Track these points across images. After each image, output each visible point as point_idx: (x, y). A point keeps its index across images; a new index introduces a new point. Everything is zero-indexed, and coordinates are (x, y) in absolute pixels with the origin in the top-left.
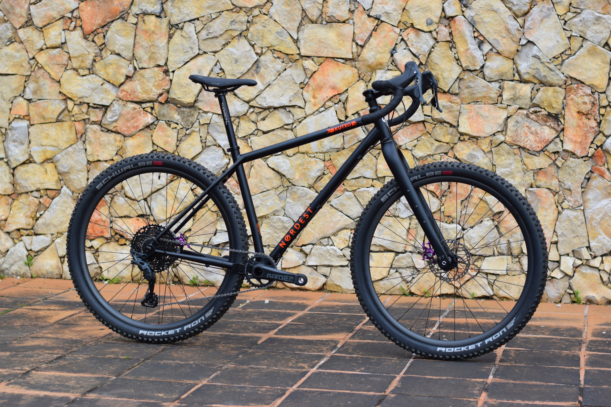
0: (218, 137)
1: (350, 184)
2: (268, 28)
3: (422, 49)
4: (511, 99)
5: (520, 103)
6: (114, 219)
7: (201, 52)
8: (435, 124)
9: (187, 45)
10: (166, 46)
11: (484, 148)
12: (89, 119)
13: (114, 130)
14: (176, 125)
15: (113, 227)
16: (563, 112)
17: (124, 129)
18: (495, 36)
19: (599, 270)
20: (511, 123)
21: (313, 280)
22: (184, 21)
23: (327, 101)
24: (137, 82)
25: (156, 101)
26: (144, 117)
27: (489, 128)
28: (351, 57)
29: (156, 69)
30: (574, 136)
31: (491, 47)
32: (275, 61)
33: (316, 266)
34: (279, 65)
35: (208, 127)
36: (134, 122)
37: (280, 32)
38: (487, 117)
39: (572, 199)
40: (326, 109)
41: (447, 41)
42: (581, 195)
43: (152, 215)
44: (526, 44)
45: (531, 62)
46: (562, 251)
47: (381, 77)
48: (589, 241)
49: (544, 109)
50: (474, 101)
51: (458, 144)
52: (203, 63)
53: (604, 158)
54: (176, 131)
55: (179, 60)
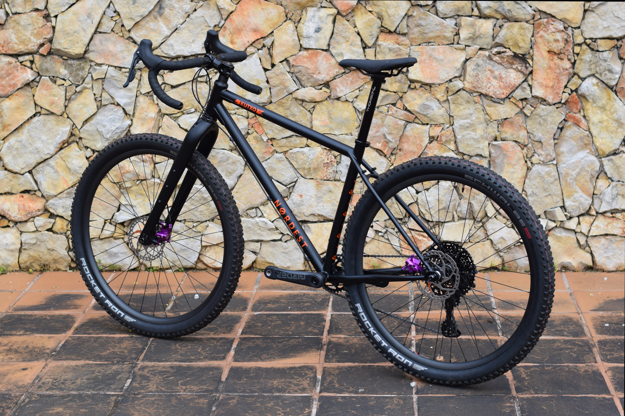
0: (116, 94)
1: (280, 145)
4: (470, 38)
5: (480, 43)
11: (438, 96)
14: (62, 82)
16: (531, 51)
19: (576, 233)
20: (470, 66)
23: (248, 47)
24: (11, 30)
25: (36, 52)
26: (22, 73)
27: (445, 74)
29: (34, 14)
30: (545, 79)
34: (188, 5)
35: (103, 82)
36: (10, 80)
38: (442, 60)
39: (543, 153)
40: (248, 56)
42: (553, 148)
43: (39, 190)
47: (314, 17)
48: (563, 200)
49: (509, 49)
50: (425, 41)
51: (407, 93)
52: (92, 5)
53: (580, 104)
54: (63, 88)
55: (62, 2)
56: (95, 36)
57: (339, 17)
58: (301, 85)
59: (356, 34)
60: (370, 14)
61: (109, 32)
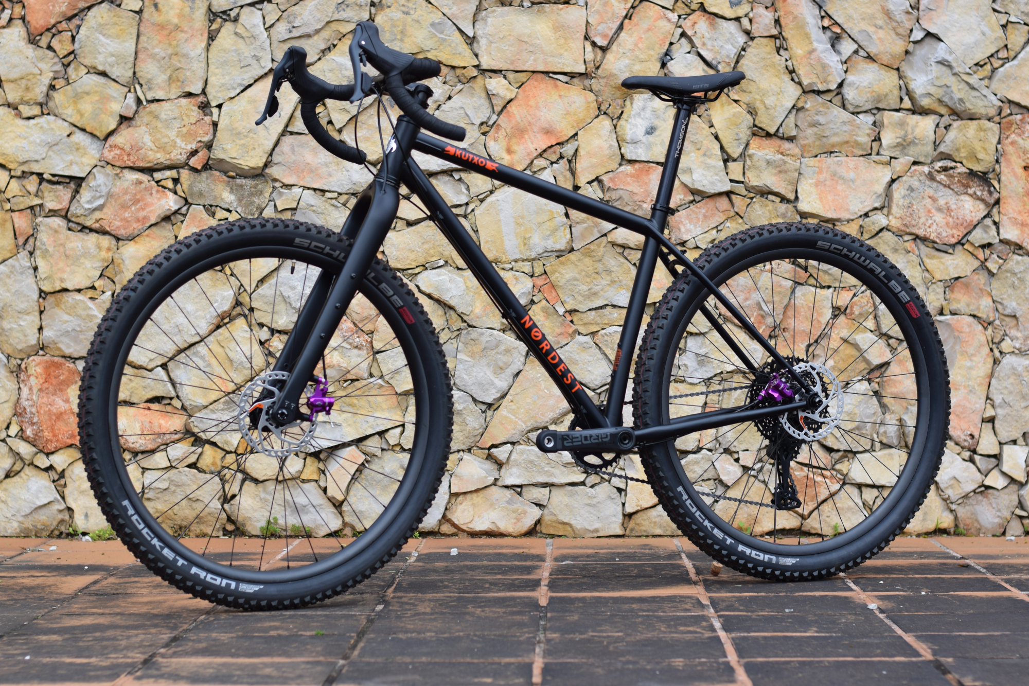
1: (586, 321)
2: (415, 16)
3: (724, 52)
4: (898, 145)
5: (915, 153)
8: (752, 198)
9: (247, 51)
10: (204, 55)
12: (41, 206)
13: (97, 226)
14: (226, 214)
16: (997, 166)
17: (118, 223)
18: (863, 26)
20: (898, 191)
21: (514, 515)
22: (239, 4)
23: (536, 158)
24: (144, 128)
25: (185, 164)
26: (159, 199)
27: (857, 203)
28: (583, 71)
29: (184, 101)
30: (1020, 212)
31: (856, 46)
33: (521, 486)
34: (438, 90)
36: (138, 210)
37: (439, 24)
38: (853, 181)
39: (1019, 335)
41: (771, 37)
43: (178, 397)
44: (922, 39)
45: (934, 74)
46: (1004, 436)
47: (644, 109)
49: (961, 163)
50: (825, 150)
55: (232, 82)
56: (283, 138)
59: (713, 138)
60: (735, 104)
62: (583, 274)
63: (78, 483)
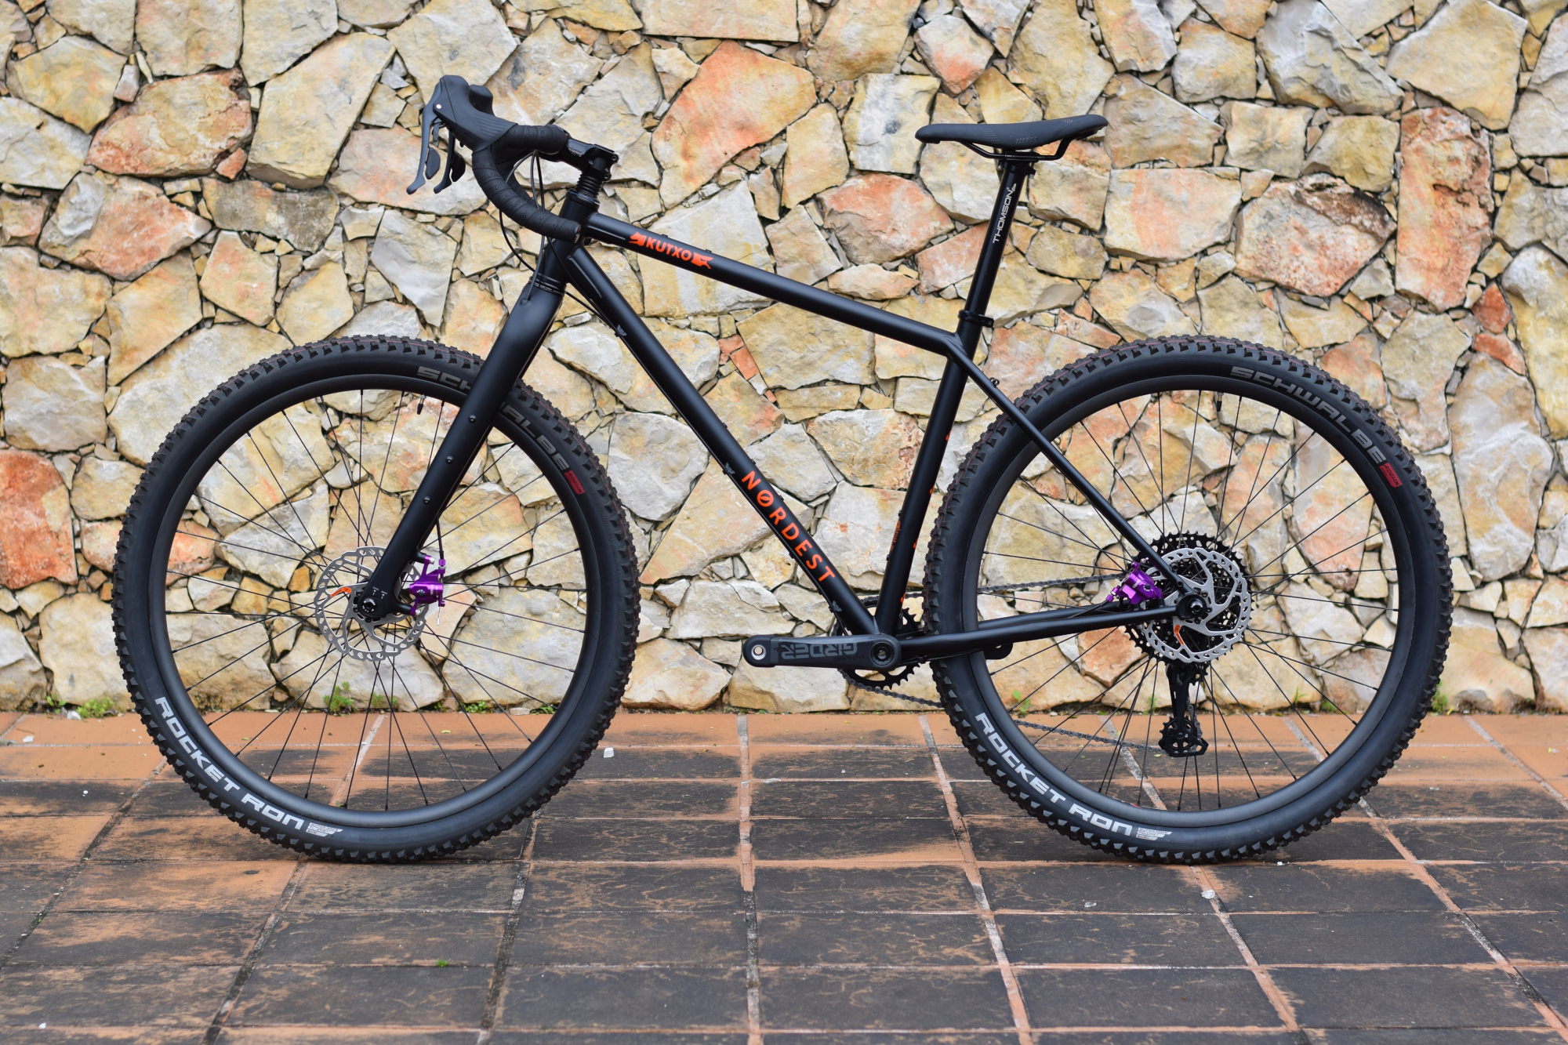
0: (402, 277)
1: (796, 402)
3: (1001, 14)
4: (1253, 151)
5: (1276, 163)
6: (88, 525)
7: (345, 28)
8: (1038, 227)
9: (301, 5)
10: (237, 10)
11: (1176, 290)
13: (82, 260)
14: (272, 245)
15: (86, 549)
16: (1394, 184)
17: (113, 257)
19: (1496, 619)
20: (1252, 219)
21: (691, 680)
23: (726, 165)
24: (149, 117)
25: (212, 171)
26: (173, 222)
27: (1192, 238)
28: (795, 39)
29: (209, 79)
30: (1425, 251)
31: (1194, 6)
32: (569, 52)
33: (701, 640)
34: (581, 64)
35: (369, 246)
36: (143, 238)
38: (1185, 204)
39: (1420, 427)
40: (723, 187)
42: (1444, 416)
43: (203, 509)
45: (1307, 49)
47: (883, 95)
48: (1467, 539)
49: (1343, 178)
50: (1146, 158)
51: (1102, 282)
52: (352, 59)
53: (1507, 311)
54: (271, 260)
55: (279, 50)
56: (355, 133)
57: (943, 97)
58: (849, 259)
60: (1016, 90)
61: (390, 124)
62: (793, 335)
63: (58, 633)
